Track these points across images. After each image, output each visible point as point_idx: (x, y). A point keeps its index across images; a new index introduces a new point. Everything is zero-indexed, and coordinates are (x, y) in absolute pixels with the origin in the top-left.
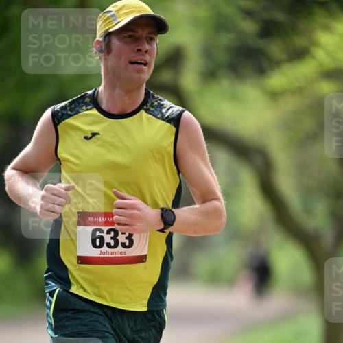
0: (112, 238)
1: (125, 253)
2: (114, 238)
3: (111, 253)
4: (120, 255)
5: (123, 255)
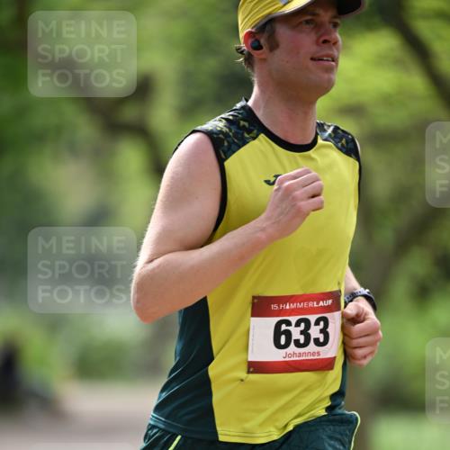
0: (302, 333)
1: (318, 353)
2: (305, 333)
3: (300, 355)
4: (312, 357)
5: (316, 357)
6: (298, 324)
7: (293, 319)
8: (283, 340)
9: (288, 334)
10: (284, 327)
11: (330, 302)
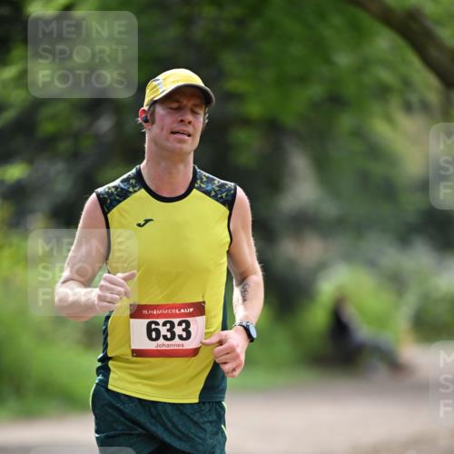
0: (168, 330)
1: (183, 345)
2: (171, 331)
3: (168, 345)
4: (178, 348)
5: (181, 348)
6: (164, 324)
7: (161, 321)
8: (154, 335)
9: (158, 331)
10: (153, 326)
11: (191, 310)
